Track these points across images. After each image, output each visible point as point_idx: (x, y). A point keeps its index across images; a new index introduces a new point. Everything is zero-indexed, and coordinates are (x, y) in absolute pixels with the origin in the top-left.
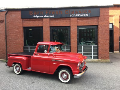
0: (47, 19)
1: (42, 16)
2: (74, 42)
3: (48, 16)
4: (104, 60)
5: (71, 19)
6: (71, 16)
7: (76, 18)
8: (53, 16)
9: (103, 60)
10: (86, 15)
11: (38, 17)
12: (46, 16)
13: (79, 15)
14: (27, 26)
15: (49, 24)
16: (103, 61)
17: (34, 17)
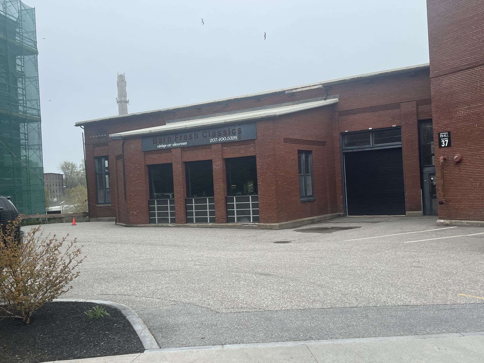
0: (178, 149)
1: (170, 145)
2: (219, 189)
3: (178, 144)
4: (268, 224)
5: (213, 146)
6: (212, 140)
7: (220, 146)
8: (186, 143)
9: (265, 224)
10: (235, 138)
11: (164, 146)
12: (175, 145)
13: (223, 139)
14: (151, 164)
15: (180, 159)
16: (266, 226)
17: (159, 146)
